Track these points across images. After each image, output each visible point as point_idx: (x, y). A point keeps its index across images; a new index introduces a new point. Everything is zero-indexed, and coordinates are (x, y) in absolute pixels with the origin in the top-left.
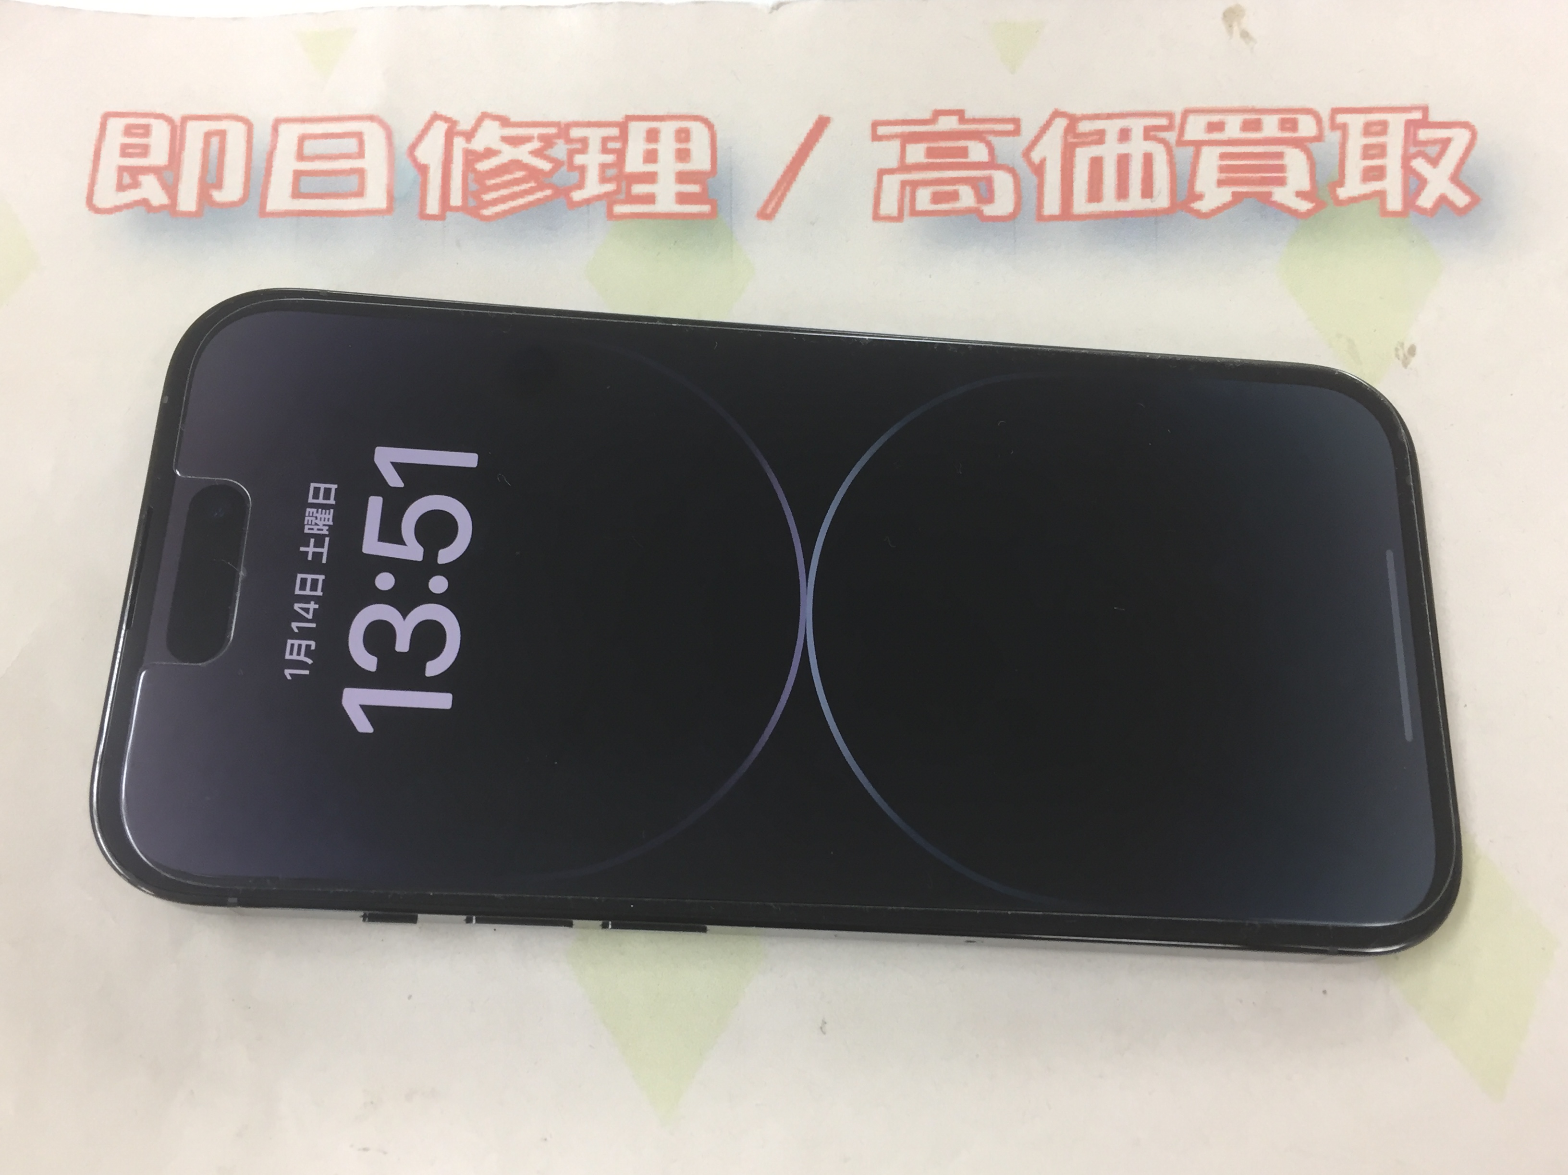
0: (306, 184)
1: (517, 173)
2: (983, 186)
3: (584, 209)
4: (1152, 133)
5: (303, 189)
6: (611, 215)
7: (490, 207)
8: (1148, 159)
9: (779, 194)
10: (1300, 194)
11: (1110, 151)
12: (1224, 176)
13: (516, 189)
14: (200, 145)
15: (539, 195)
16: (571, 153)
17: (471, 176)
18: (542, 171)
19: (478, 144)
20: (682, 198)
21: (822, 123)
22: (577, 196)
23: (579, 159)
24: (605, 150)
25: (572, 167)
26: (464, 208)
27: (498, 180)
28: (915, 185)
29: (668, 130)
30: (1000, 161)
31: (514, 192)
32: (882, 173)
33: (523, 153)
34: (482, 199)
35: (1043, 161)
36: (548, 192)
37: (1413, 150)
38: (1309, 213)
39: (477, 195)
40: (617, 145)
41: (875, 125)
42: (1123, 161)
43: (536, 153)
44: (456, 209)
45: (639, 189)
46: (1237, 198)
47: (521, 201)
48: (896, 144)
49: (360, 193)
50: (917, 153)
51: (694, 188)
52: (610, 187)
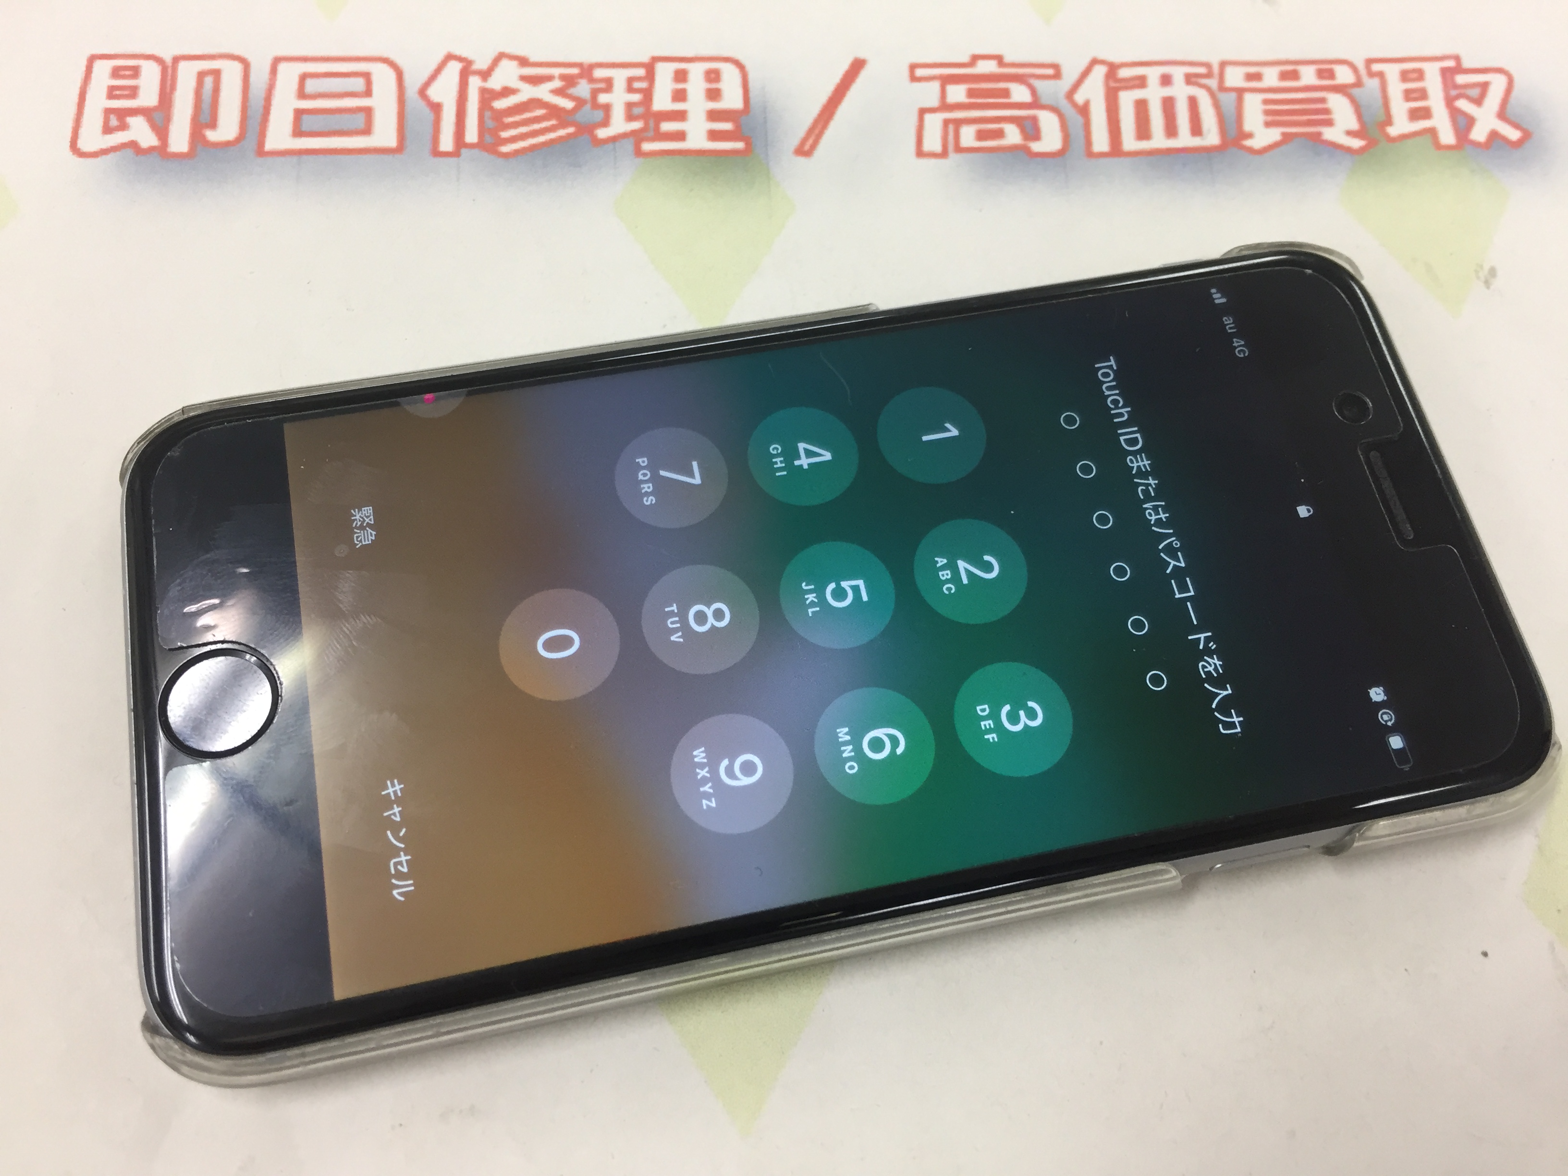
0: (308, 123)
1: (537, 111)
2: (1028, 124)
3: (610, 146)
4: (1194, 80)
5: (305, 127)
6: (639, 153)
7: (509, 144)
8: (1193, 103)
9: (817, 131)
10: (1349, 133)
11: (1154, 94)
12: (1270, 118)
13: (536, 126)
14: (192, 83)
15: (562, 132)
16: (595, 93)
17: (488, 114)
18: (563, 110)
19: (496, 82)
20: (714, 135)
21: (858, 66)
22: (602, 133)
23: (603, 98)
24: (630, 89)
25: (595, 105)
26: (480, 145)
27: (517, 118)
28: (958, 123)
29: (696, 71)
30: (1044, 101)
31: (534, 130)
32: (923, 112)
33: (543, 92)
34: (499, 137)
35: (1087, 104)
36: (571, 130)
37: (1454, 93)
38: (1361, 151)
39: (494, 132)
40: (643, 85)
41: (913, 67)
42: (1168, 104)
43: (557, 92)
44: (472, 146)
45: (667, 126)
46: (1287, 138)
47: (541, 139)
48: (936, 86)
49: (367, 131)
50: (957, 93)
51: (727, 126)
52: (637, 125)
